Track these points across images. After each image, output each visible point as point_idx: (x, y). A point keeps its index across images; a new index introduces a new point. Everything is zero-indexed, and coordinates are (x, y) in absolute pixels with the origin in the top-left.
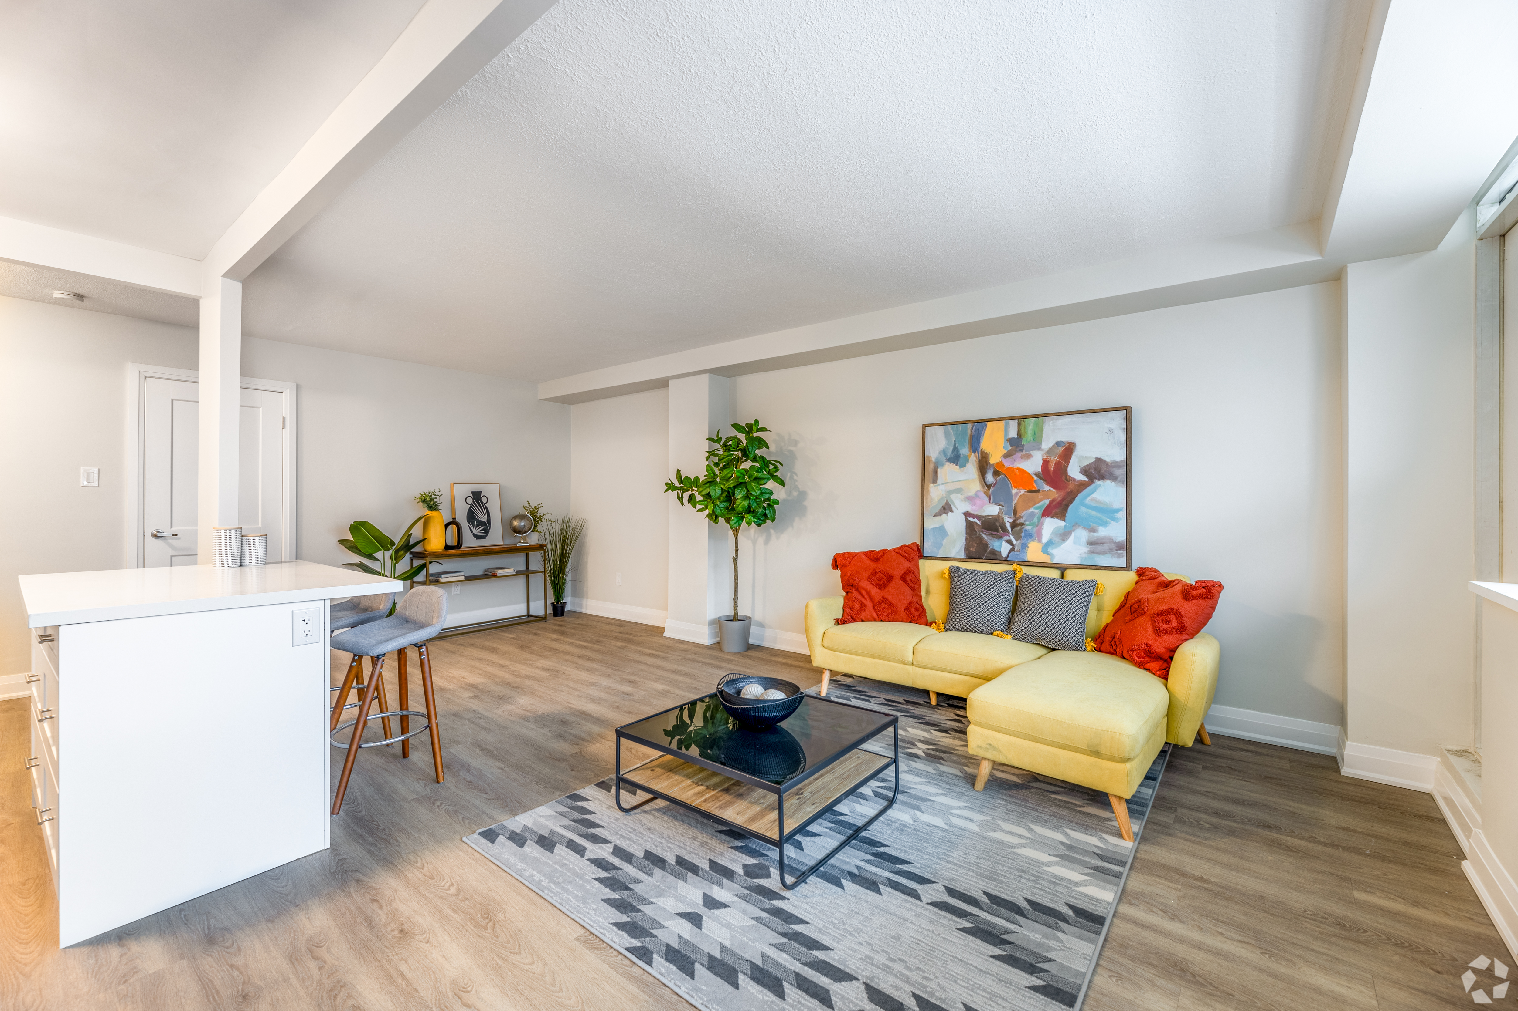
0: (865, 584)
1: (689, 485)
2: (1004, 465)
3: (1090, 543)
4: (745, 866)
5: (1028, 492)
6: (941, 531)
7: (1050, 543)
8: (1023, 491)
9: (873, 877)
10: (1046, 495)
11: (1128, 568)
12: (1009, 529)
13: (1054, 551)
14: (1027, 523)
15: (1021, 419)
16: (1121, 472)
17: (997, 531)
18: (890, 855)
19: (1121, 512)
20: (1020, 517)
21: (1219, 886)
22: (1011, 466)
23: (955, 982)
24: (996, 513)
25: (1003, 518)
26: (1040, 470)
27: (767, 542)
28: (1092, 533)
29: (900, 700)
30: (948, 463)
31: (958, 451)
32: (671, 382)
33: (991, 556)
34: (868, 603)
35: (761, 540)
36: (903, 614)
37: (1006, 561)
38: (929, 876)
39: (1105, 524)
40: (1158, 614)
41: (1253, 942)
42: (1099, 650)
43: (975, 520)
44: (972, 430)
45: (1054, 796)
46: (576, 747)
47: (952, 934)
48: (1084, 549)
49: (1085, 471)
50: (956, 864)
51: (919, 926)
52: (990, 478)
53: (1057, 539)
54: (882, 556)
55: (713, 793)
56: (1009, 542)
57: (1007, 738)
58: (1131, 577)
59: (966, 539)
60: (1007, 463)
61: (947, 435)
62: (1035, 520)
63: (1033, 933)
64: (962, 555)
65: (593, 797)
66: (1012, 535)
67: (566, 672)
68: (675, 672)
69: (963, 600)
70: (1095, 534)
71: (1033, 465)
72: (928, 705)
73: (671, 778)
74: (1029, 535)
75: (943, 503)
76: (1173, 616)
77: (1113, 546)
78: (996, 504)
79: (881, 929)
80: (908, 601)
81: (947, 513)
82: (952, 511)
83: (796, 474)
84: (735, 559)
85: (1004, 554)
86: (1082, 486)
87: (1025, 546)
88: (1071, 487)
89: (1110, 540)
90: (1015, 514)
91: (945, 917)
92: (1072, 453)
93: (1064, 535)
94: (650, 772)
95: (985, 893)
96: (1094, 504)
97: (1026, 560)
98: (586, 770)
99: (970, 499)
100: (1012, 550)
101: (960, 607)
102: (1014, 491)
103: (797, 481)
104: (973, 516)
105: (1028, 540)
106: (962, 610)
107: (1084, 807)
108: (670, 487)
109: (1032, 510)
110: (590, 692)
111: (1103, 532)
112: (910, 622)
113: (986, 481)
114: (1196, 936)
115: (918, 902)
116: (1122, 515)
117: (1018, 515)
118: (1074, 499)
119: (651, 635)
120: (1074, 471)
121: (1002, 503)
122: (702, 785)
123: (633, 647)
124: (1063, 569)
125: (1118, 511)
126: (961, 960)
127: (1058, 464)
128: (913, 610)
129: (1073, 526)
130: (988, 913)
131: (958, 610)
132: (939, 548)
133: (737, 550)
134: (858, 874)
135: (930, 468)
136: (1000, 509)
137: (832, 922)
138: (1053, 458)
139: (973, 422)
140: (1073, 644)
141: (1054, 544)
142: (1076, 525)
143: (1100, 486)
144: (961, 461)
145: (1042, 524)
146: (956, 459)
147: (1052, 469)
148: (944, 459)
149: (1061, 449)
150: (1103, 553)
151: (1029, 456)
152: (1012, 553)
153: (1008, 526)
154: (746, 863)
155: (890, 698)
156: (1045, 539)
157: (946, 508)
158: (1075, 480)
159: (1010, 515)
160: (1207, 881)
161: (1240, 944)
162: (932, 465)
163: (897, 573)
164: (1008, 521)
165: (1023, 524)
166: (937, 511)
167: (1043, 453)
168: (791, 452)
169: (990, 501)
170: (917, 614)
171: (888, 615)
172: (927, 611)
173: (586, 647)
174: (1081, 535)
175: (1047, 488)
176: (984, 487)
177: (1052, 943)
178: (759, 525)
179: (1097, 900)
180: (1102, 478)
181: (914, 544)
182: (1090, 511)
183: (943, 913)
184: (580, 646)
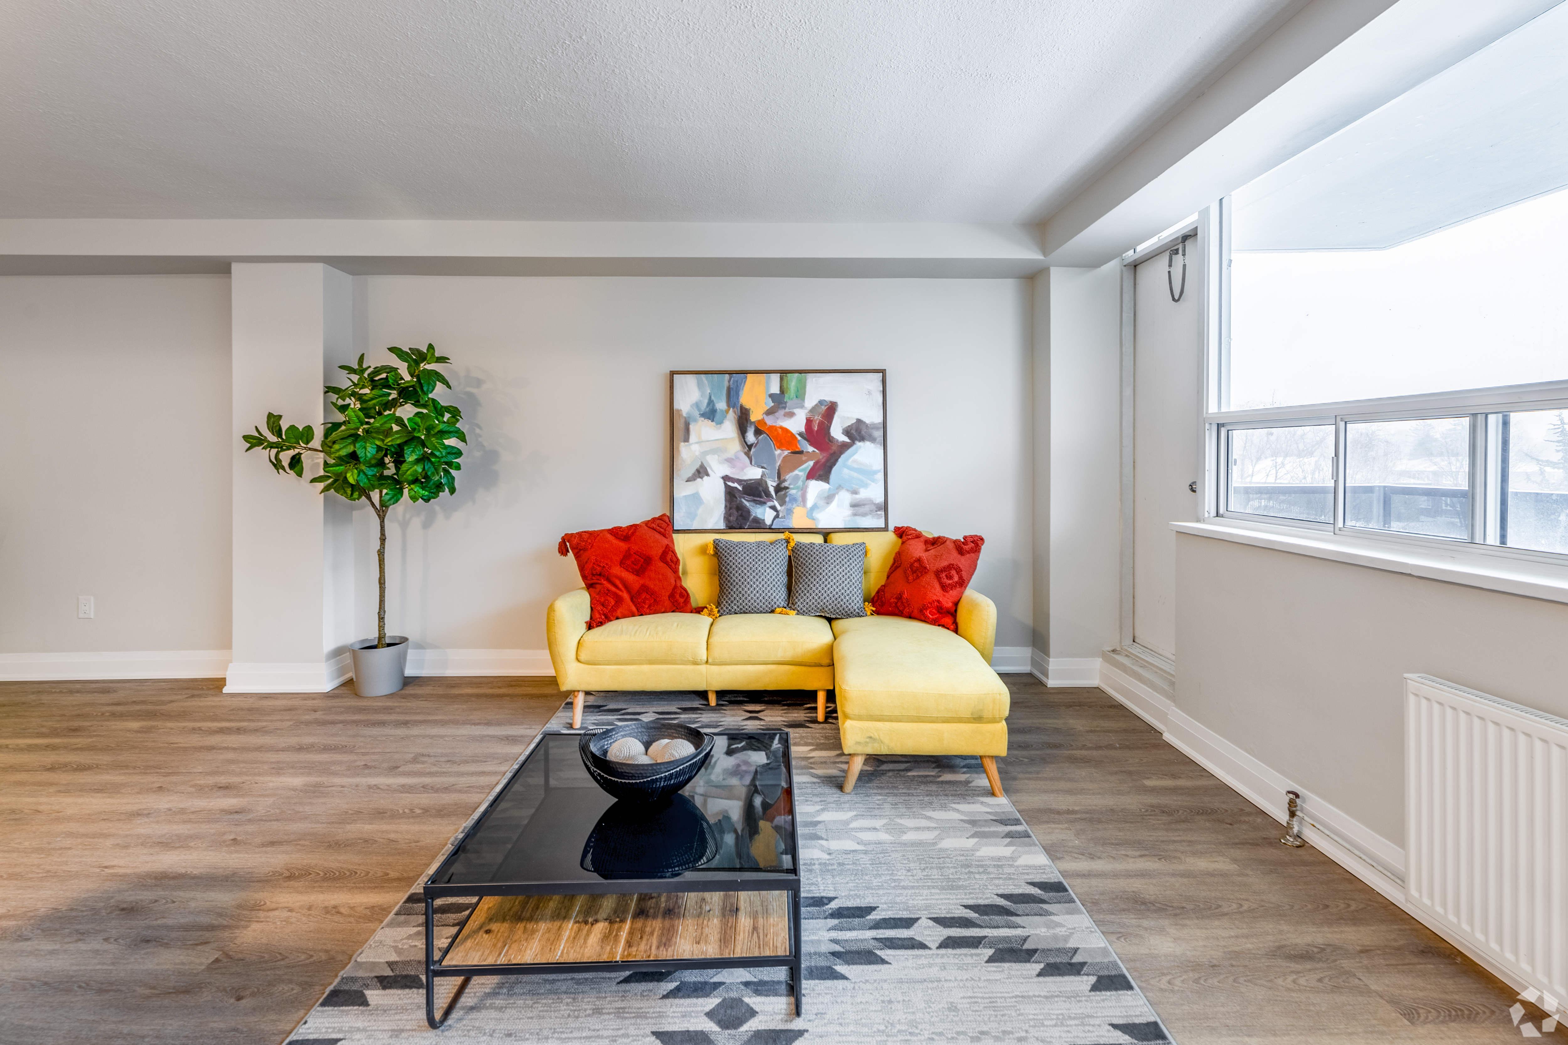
0: (617, 570)
1: (293, 440)
2: (766, 423)
3: (853, 506)
4: (710, 1015)
5: (792, 453)
6: (696, 498)
7: (815, 507)
8: (786, 452)
9: (862, 946)
10: (810, 456)
11: (886, 529)
12: (773, 493)
13: (818, 515)
14: (791, 486)
15: (783, 373)
16: (879, 434)
17: (761, 497)
18: (848, 909)
19: (879, 474)
20: (784, 481)
21: (1085, 813)
22: (774, 424)
23: (1043, 1025)
24: (759, 477)
25: (766, 482)
26: (803, 430)
27: (426, 525)
28: (854, 495)
29: (673, 709)
30: (703, 419)
31: (714, 405)
32: (235, 267)
33: (755, 525)
34: (625, 595)
35: (416, 522)
36: (667, 603)
37: (771, 530)
38: (905, 915)
39: (866, 486)
40: (942, 571)
41: (1147, 853)
42: (878, 613)
43: (736, 485)
44: (729, 381)
45: (910, 774)
46: (207, 948)
47: (988, 971)
48: (848, 511)
49: (847, 432)
50: (913, 887)
51: (956, 980)
52: (751, 437)
53: (821, 503)
54: (633, 533)
55: (627, 926)
56: (773, 508)
57: (887, 725)
58: (890, 537)
59: (726, 506)
60: (770, 421)
61: (700, 386)
62: (800, 483)
63: (1038, 929)
64: (722, 525)
65: (340, 1031)
66: (776, 500)
67: (41, 808)
68: (300, 749)
69: (740, 578)
70: (857, 496)
71: (796, 424)
72: (708, 708)
73: (533, 932)
74: (794, 500)
75: (697, 466)
76: (954, 571)
77: (874, 508)
78: (758, 466)
79: (930, 1007)
80: (673, 586)
81: (702, 478)
82: (708, 475)
83: (480, 427)
84: (381, 554)
85: (768, 522)
86: (844, 447)
87: (790, 512)
88: (834, 448)
89: (871, 502)
90: (779, 477)
91: (965, 955)
92: (834, 413)
93: (829, 498)
94: (486, 936)
95: (966, 907)
96: (855, 466)
97: (791, 526)
98: (271, 984)
99: (729, 461)
100: (777, 516)
101: (737, 586)
102: (778, 452)
103: (480, 436)
104: (733, 480)
105: (792, 505)
106: (740, 589)
107: (940, 776)
108: (254, 441)
109: (796, 472)
110: (142, 831)
111: (864, 494)
112: (673, 612)
113: (746, 440)
114: (1120, 866)
115: (927, 952)
116: (881, 476)
117: (782, 478)
118: (837, 460)
119: (193, 696)
120: (837, 432)
121: (765, 466)
122: (596, 921)
123: (169, 724)
124: (827, 534)
125: (876, 472)
126: (1022, 997)
127: (821, 424)
128: (678, 596)
129: (837, 489)
130: (990, 927)
131: (735, 589)
132: (693, 519)
133: (383, 540)
134: (842, 950)
135: (679, 425)
136: (763, 472)
137: (879, 1031)
138: (816, 417)
139: (730, 373)
140: (857, 610)
141: (818, 508)
142: (839, 488)
143: (860, 447)
144: (718, 416)
145: (807, 487)
146: (710, 414)
147: (816, 429)
148: (696, 413)
149: (824, 408)
150: (864, 515)
151: (791, 415)
152: (777, 520)
153: (772, 490)
154: (708, 1008)
155: (660, 710)
156: (810, 503)
157: (701, 472)
158: (837, 441)
159: (774, 478)
160: (1073, 812)
161: (1142, 859)
162: (682, 421)
163: (656, 552)
164: (771, 484)
165: (787, 488)
166: (690, 475)
167: (807, 411)
168: (471, 395)
169: (751, 464)
170: (682, 600)
171: (649, 607)
172: (691, 595)
173: (54, 748)
174: (844, 498)
175: (811, 449)
176: (744, 448)
177: (1058, 931)
178: (427, 500)
179: (1040, 867)
180: (862, 439)
181: (664, 515)
182: (852, 473)
183: (958, 951)
184: (31, 748)
